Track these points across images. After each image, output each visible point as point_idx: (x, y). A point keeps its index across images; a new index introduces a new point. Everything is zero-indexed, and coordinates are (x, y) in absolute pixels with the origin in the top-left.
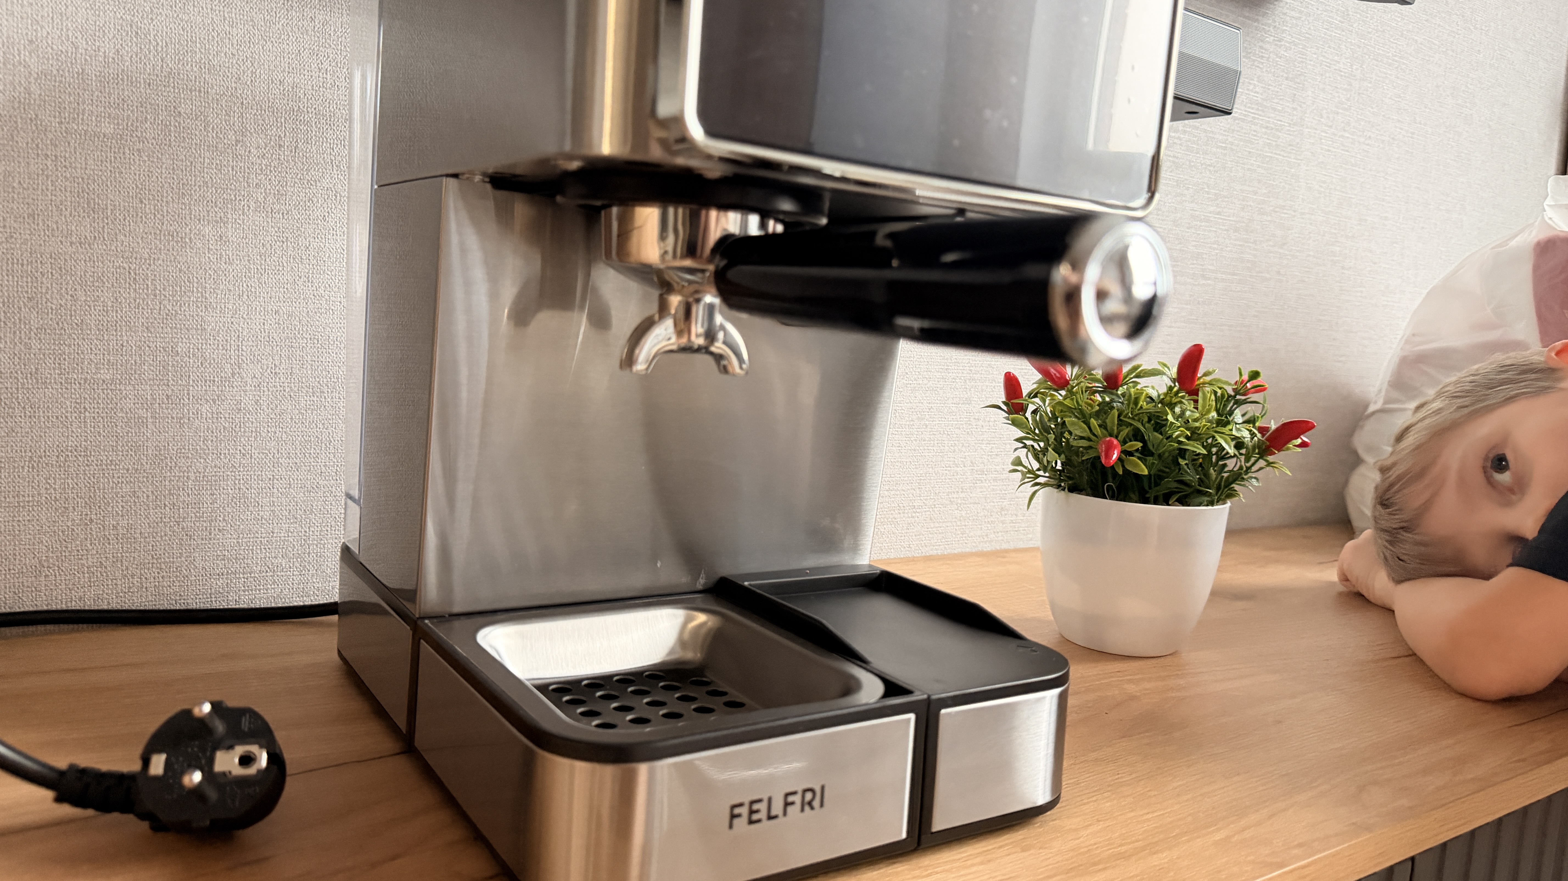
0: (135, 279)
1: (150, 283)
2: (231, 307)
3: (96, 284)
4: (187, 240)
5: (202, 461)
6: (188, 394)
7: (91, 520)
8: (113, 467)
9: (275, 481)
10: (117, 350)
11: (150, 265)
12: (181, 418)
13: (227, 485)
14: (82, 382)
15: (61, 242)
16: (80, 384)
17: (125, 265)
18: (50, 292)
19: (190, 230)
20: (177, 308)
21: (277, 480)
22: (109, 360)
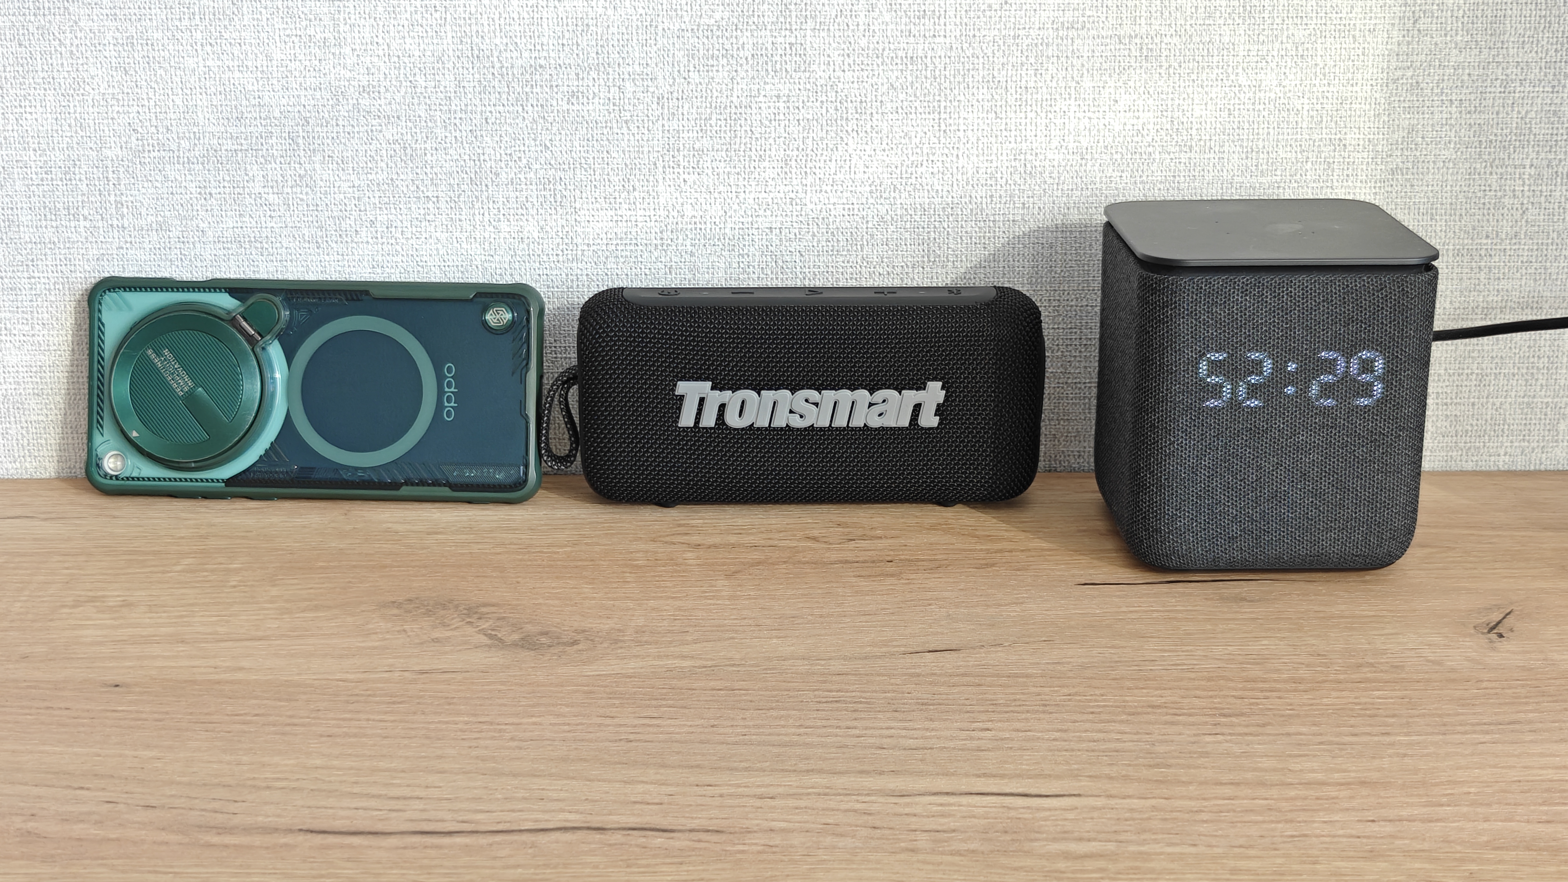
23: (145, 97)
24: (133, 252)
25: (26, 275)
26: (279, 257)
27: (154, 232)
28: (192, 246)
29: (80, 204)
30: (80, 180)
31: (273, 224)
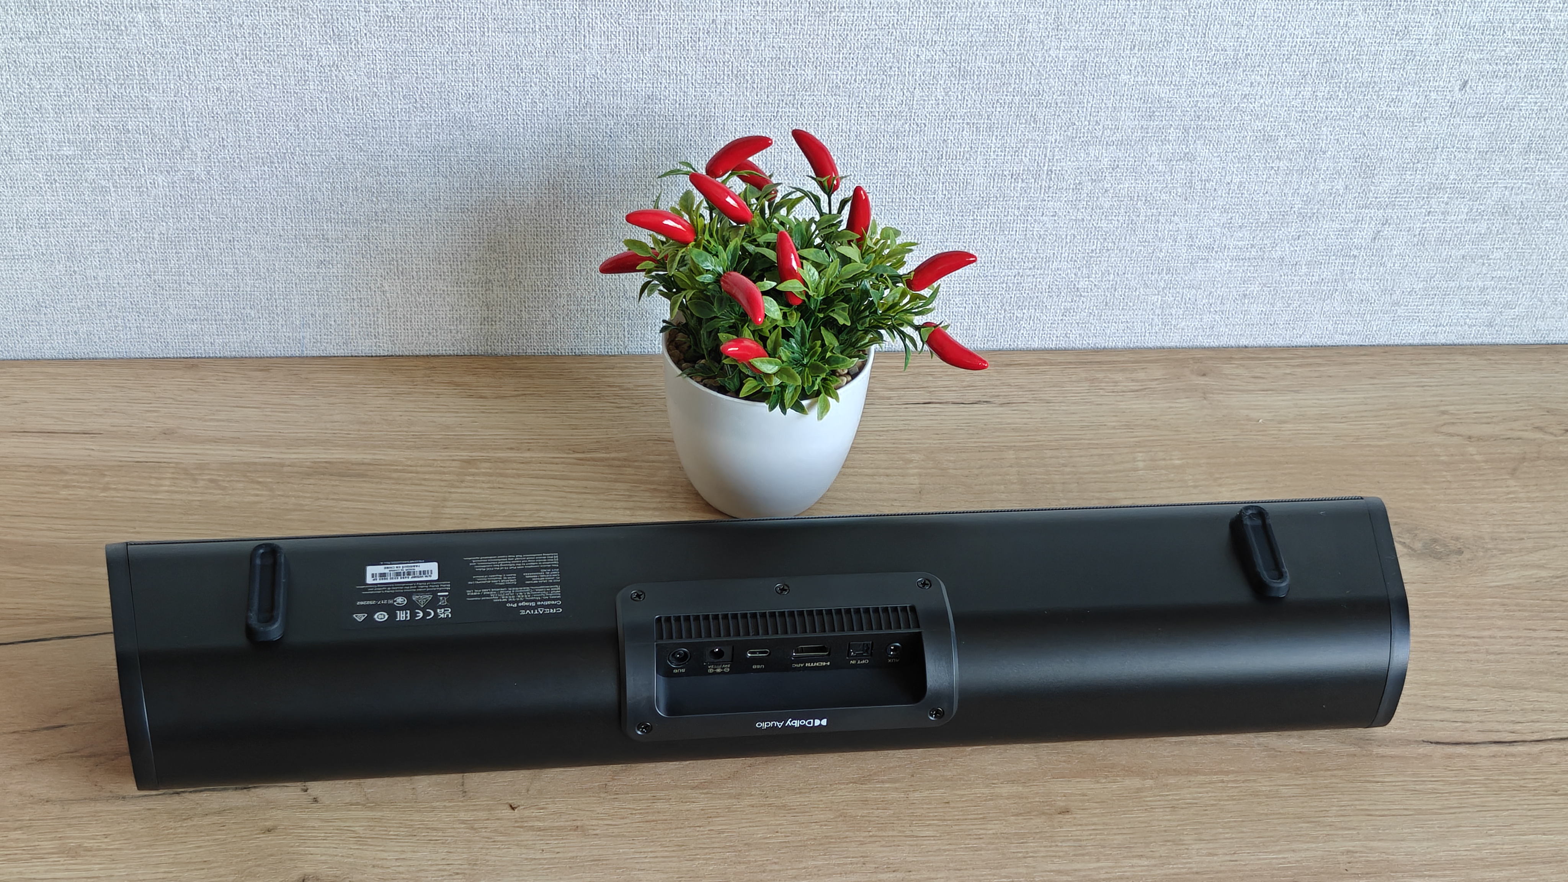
0: (81, 67)
1: (94, 70)
2: (172, 87)
3: (48, 73)
4: (123, 28)
5: (164, 224)
6: (143, 166)
7: (75, 272)
8: (86, 229)
9: (236, 242)
10: (75, 130)
11: (92, 53)
12: (139, 188)
13: (190, 246)
14: (49, 158)
15: (12, 38)
16: (47, 159)
17: (70, 55)
18: (10, 83)
19: (124, 18)
20: (123, 90)
21: (238, 241)
22: (69, 139)
23: (1085, 101)
24: (1052, 203)
25: (971, 218)
26: (1156, 207)
27: (1071, 191)
28: (1095, 199)
29: (1021, 172)
30: (1025, 156)
31: (1157, 185)
